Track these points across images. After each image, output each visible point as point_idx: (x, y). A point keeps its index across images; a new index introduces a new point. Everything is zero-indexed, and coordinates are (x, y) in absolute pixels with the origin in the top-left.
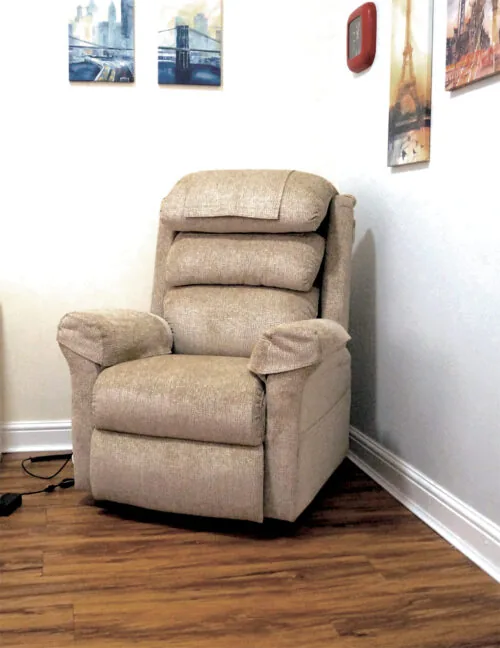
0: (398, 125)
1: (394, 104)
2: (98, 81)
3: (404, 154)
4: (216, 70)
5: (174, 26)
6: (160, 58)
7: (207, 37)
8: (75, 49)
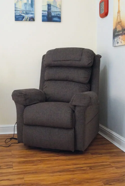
0: (116, 34)
1: (115, 28)
2: (24, 21)
4: (60, 18)
7: (57, 7)
8: (17, 11)
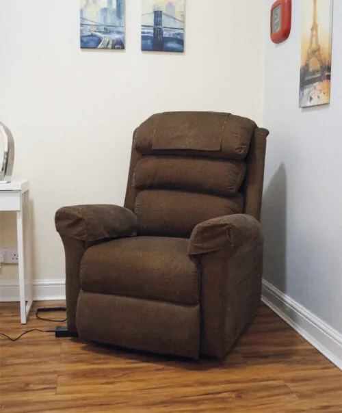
0: (307, 78)
1: (304, 64)
2: (100, 48)
3: (311, 99)
4: (181, 42)
5: (152, 11)
6: (142, 33)
7: (175, 19)
8: (85, 26)
